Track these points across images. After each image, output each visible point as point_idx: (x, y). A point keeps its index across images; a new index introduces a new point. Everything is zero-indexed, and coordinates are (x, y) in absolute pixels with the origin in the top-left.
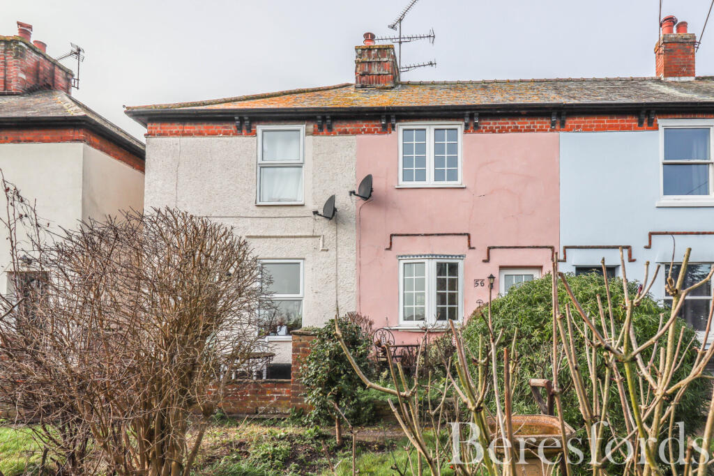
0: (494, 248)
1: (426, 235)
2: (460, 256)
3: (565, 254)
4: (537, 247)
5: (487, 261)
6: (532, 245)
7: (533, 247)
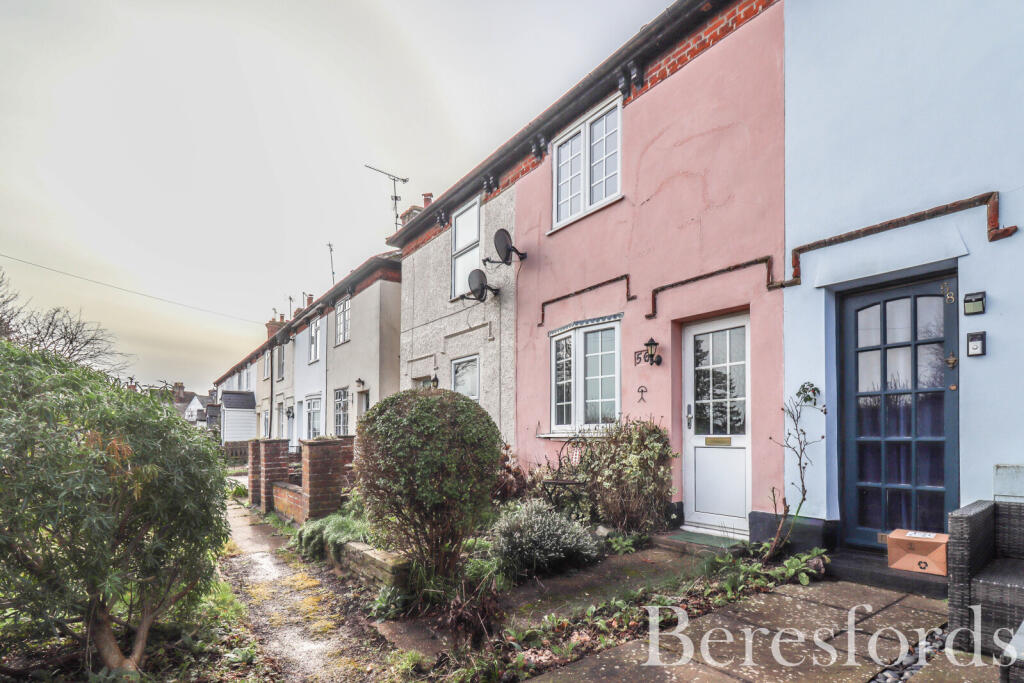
0: (663, 289)
1: (577, 293)
2: (615, 316)
3: (796, 264)
4: (737, 267)
5: (651, 316)
6: (725, 267)
7: (730, 269)
